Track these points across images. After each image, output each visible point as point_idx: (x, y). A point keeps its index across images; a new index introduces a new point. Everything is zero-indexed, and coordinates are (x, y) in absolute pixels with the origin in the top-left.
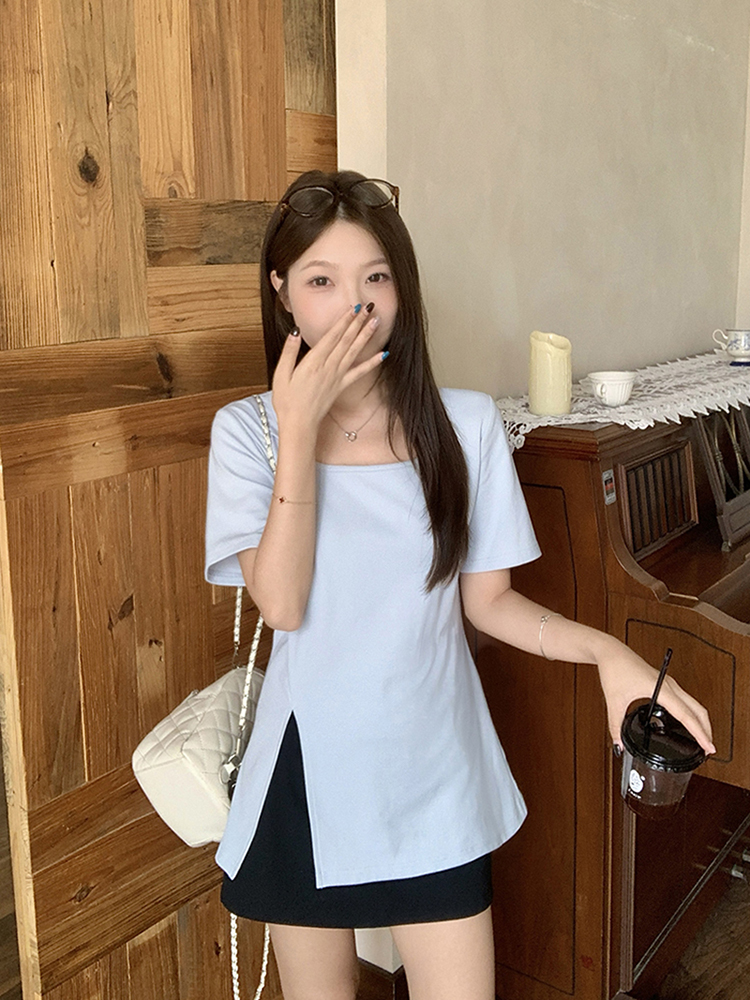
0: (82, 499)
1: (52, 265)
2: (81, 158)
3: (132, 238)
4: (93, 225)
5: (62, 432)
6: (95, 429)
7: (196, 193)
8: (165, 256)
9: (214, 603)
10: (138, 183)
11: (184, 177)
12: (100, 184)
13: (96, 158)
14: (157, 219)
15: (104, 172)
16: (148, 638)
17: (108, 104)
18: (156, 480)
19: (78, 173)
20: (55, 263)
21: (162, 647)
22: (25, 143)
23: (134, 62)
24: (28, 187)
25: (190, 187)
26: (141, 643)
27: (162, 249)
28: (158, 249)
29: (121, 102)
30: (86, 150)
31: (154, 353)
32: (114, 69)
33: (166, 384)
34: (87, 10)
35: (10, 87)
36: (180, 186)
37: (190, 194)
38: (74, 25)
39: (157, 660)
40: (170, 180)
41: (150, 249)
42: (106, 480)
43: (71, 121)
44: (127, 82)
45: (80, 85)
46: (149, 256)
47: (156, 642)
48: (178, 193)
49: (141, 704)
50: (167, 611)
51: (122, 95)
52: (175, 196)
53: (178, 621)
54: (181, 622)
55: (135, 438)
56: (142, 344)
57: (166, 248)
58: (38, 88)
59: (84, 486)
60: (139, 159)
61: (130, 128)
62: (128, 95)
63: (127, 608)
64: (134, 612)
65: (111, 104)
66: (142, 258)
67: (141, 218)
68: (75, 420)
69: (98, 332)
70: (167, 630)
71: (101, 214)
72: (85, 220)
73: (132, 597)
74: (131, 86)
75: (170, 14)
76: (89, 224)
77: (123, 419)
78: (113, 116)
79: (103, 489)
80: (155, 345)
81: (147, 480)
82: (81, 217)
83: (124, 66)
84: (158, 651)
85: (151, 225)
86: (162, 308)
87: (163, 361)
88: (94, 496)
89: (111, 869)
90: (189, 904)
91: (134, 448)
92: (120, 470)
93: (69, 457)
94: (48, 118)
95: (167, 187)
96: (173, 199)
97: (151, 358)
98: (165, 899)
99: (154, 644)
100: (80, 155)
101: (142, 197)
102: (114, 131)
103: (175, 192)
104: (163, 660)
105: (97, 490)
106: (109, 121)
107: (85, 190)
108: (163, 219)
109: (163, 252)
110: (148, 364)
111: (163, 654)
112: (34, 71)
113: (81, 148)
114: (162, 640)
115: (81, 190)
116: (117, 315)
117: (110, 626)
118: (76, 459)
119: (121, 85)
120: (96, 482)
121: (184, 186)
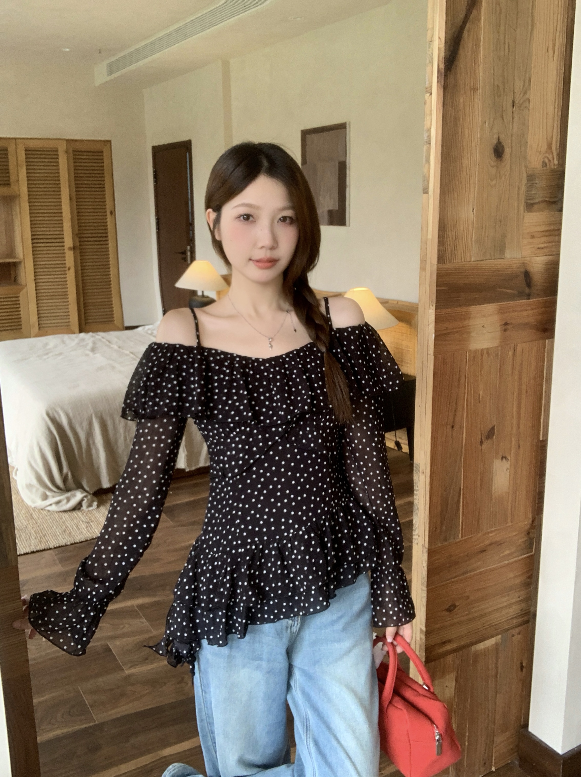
0: (474, 360)
2: (495, 143)
3: (518, 194)
4: (497, 185)
5: (467, 317)
6: (484, 316)
7: (558, 164)
8: (536, 207)
9: (541, 439)
10: (525, 158)
11: (552, 153)
12: (504, 159)
13: (504, 143)
14: (534, 182)
15: (507, 151)
16: (501, 454)
17: (513, 107)
18: (515, 352)
19: (492, 151)
20: (474, 211)
21: (509, 462)
22: (466, 135)
23: (530, 79)
24: (466, 162)
25: (555, 159)
26: (498, 458)
27: (535, 201)
28: (532, 202)
29: (520, 106)
30: (499, 138)
31: (522, 270)
32: (519, 85)
33: (527, 290)
34: (507, 48)
35: (462, 100)
36: (549, 161)
37: (554, 165)
38: (499, 58)
39: (505, 470)
40: (544, 156)
41: (529, 201)
42: (487, 350)
43: (492, 120)
44: (525, 93)
45: (499, 96)
46: (527, 206)
47: (506, 458)
48: (548, 164)
49: (493, 497)
50: (513, 439)
51: (521, 101)
52: (546, 166)
53: (519, 447)
54: (522, 448)
55: (506, 324)
56: (517, 263)
57: (537, 201)
58: (477, 100)
59: (476, 351)
60: (527, 142)
61: (524, 123)
62: (524, 101)
63: (490, 434)
64: (494, 437)
65: (515, 108)
66: (522, 208)
67: (524, 181)
68: (474, 309)
69: (493, 254)
70: (512, 451)
71: (503, 178)
72: (493, 183)
73: (493, 428)
74: (527, 96)
75: (554, 46)
76: (495, 186)
77: (501, 311)
78: (515, 115)
79: (485, 354)
80: (524, 264)
81: (510, 352)
82: (492, 180)
83: (524, 83)
84: (506, 465)
85: (530, 186)
86: (531, 240)
87: (527, 275)
88: (480, 359)
89: (468, 597)
90: (509, 632)
91: (505, 330)
92: (495, 343)
93: (469, 333)
94: (480, 118)
95: (542, 160)
96: (545, 168)
97: (521, 273)
98: (495, 625)
99: (504, 460)
100: (495, 141)
101: (526, 167)
102: (515, 125)
103: (546, 164)
104: (508, 471)
105: (482, 356)
106: (513, 118)
107: (495, 164)
108: (537, 182)
109: (535, 203)
110: (518, 276)
111: (509, 467)
112: (475, 89)
113: (496, 136)
114: (509, 458)
115: (492, 163)
116: (505, 244)
117: (481, 443)
118: (473, 334)
119: (522, 95)
120: (482, 350)
121: (551, 159)
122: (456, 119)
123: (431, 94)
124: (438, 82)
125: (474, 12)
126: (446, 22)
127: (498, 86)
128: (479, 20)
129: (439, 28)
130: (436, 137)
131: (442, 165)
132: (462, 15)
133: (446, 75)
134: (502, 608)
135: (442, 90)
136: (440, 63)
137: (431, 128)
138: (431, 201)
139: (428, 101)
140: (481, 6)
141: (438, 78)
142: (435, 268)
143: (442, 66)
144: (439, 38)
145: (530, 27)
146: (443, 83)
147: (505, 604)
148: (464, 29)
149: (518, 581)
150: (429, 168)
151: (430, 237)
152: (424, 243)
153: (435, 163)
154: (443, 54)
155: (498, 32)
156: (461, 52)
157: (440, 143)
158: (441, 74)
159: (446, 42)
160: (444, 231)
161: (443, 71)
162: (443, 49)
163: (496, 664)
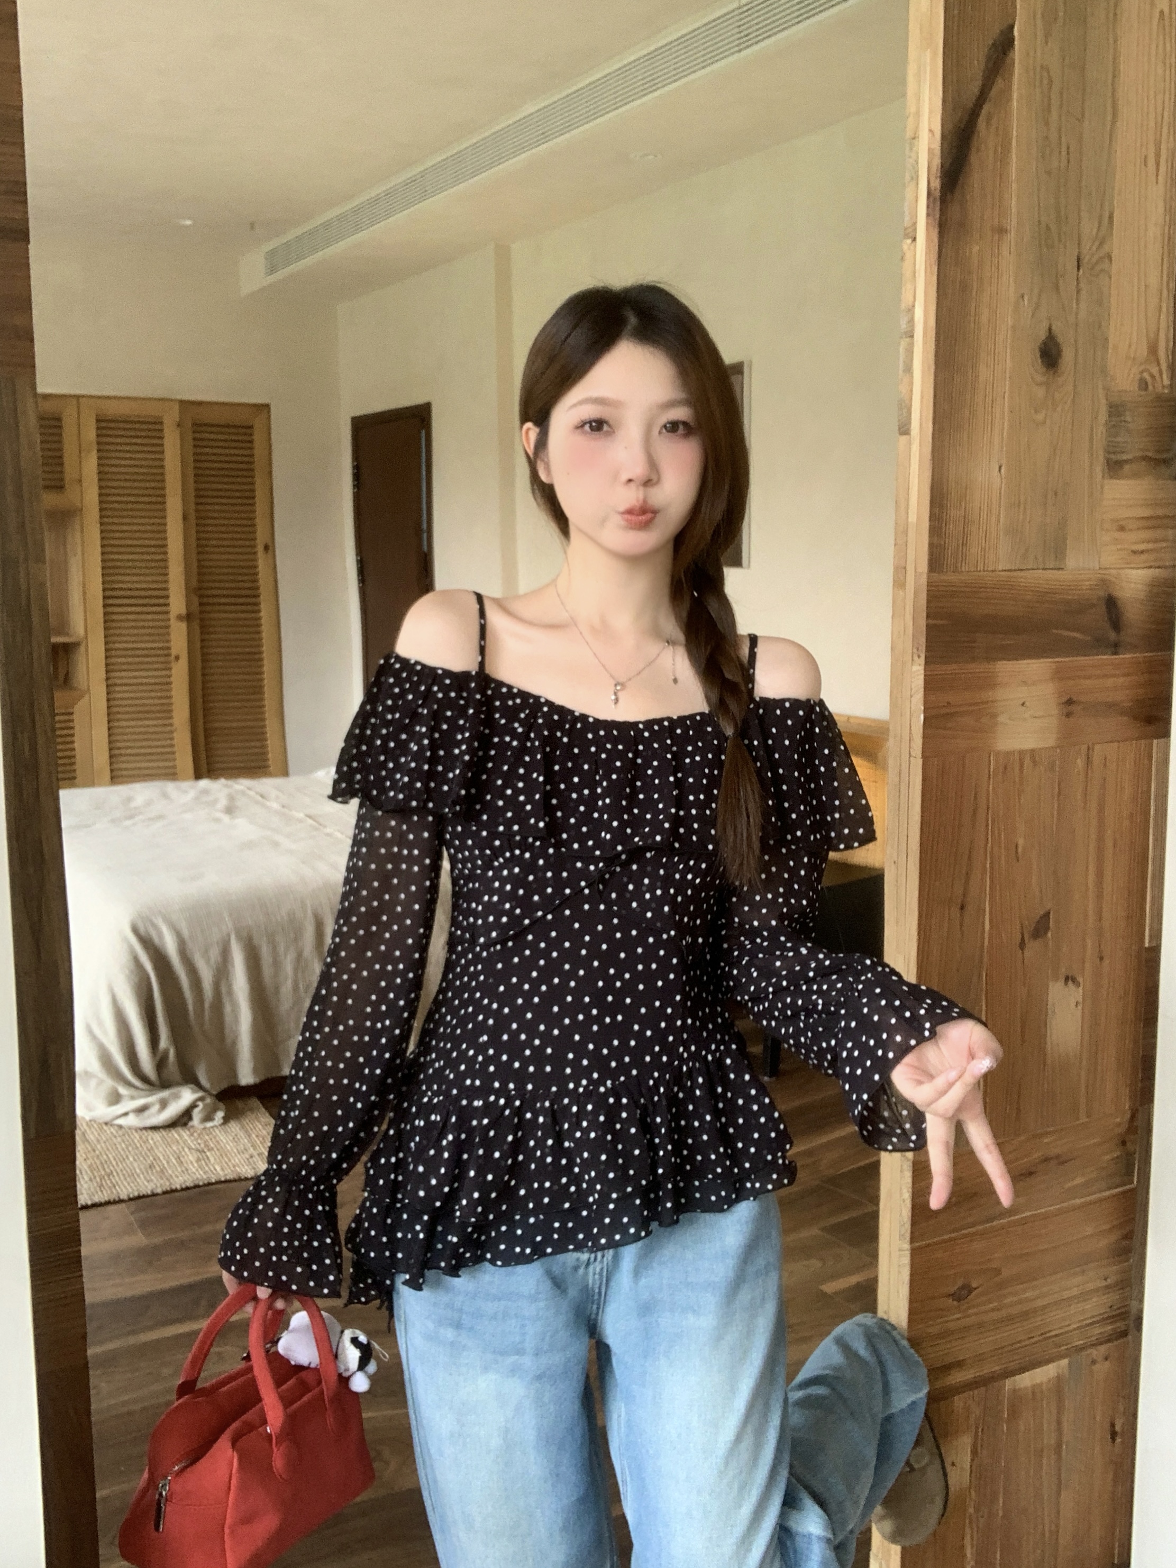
0: (1004, 772)
1: (1000, 471)
2: (1043, 338)
3: (1091, 440)
4: (1048, 421)
5: (989, 683)
6: (1025, 683)
7: (1171, 386)
8: (1127, 467)
9: (1147, 945)
10: (1104, 371)
11: (1159, 364)
12: (1060, 370)
13: (1060, 339)
14: (1122, 418)
15: (1067, 355)
16: (1063, 971)
17: (1078, 269)
18: (1089, 761)
19: (1038, 355)
20: (1003, 471)
21: (1081, 989)
22: (984, 319)
23: (1111, 217)
24: (984, 373)
25: (1165, 376)
26: (1056, 979)
27: (1125, 457)
28: (1119, 457)
29: (1092, 269)
30: (1050, 330)
31: (1102, 593)
32: (1088, 228)
33: (1112, 635)
34: (1064, 153)
35: (976, 249)
36: (1153, 377)
37: (1164, 387)
38: (1049, 173)
39: (1073, 1005)
40: (1142, 367)
41: (1113, 456)
42: (1033, 752)
43: (1036, 292)
44: (1102, 243)
45: (1050, 247)
46: (1108, 466)
47: (1074, 980)
48: (1149, 383)
49: (1049, 1062)
50: (1089, 942)
51: (1094, 260)
52: (1146, 388)
53: (1101, 959)
54: (1107, 961)
55: (1070, 702)
56: (1089, 580)
57: (1129, 456)
58: (1005, 252)
59: (1008, 754)
60: (1107, 339)
61: (1101, 302)
62: (1101, 259)
63: (1041, 928)
64: (1049, 934)
65: (1081, 271)
66: (1099, 469)
67: (1103, 416)
68: (1005, 668)
69: (1041, 559)
70: (1087, 965)
71: (1059, 409)
72: (1040, 417)
73: (1047, 914)
74: (1106, 248)
75: (1158, 155)
76: (1044, 423)
77: (1059, 675)
78: (1082, 285)
79: (1027, 762)
80: (1104, 582)
81: (1079, 761)
82: (1036, 412)
83: (1099, 223)
84: (1075, 994)
85: (1114, 426)
86: (1117, 535)
87: (1111, 603)
88: (1017, 771)
89: (998, 1271)
90: (1084, 1353)
91: (1068, 715)
92: (1050, 741)
93: (994, 716)
94: (1012, 289)
95: (1138, 377)
96: (1143, 393)
97: (1099, 598)
98: (1056, 1336)
99: (1070, 982)
100: (1043, 335)
101: (1107, 389)
102: (1083, 305)
103: (1146, 384)
104: (1080, 1007)
105: (1022, 766)
106: (1078, 292)
107: (1043, 379)
108: (1129, 419)
109: (1127, 461)
110: (1093, 606)
111: (1080, 1000)
112: (1001, 231)
113: (1044, 325)
114: (1081, 980)
115: (1039, 378)
116: (1065, 540)
117: (1022, 945)
118: (1001, 719)
119: (1094, 248)
120: (1022, 753)
121: (1157, 376)
122: (964, 287)
123: (914, 239)
124: (928, 215)
125: (999, 83)
126: (944, 101)
127: (1048, 228)
128: (1009, 100)
129: (931, 112)
130: (926, 323)
131: (936, 376)
132: (975, 88)
133: (943, 200)
134: (1069, 1299)
135: (937, 230)
136: (932, 179)
137: (914, 306)
138: (915, 448)
139: (908, 255)
140: (1011, 74)
141: (928, 207)
142: (924, 580)
143: (936, 184)
144: (930, 131)
145: (1109, 118)
146: (938, 216)
147: (1075, 1292)
148: (978, 115)
149: (1104, 1243)
150: (911, 383)
151: (913, 518)
152: (901, 532)
153: (923, 372)
154: (937, 161)
155: (1047, 123)
156: (974, 158)
157: (932, 334)
158: (935, 199)
159: (943, 137)
160: (941, 506)
161: (938, 194)
162: (938, 151)
163: (1059, 1423)
